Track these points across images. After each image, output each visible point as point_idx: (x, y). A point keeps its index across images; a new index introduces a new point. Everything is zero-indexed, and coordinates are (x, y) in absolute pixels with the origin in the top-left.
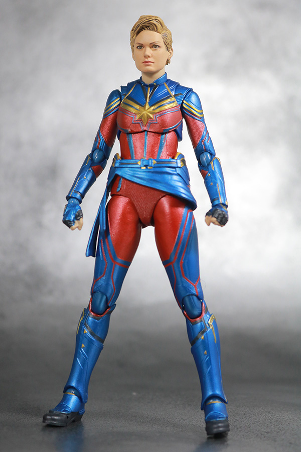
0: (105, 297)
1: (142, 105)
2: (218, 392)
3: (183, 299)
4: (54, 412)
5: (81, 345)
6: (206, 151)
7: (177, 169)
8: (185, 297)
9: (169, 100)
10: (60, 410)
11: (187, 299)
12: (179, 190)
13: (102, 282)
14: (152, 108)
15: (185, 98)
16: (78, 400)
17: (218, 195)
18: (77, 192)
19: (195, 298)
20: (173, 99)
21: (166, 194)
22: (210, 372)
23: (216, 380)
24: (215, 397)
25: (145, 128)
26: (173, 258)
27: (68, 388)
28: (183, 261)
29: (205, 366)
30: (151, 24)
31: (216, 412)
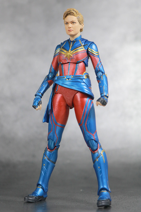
0: (53, 142)
1: (68, 51)
2: (105, 187)
3: (88, 141)
4: (30, 196)
5: (43, 164)
6: (100, 71)
7: (83, 80)
8: (89, 141)
9: (80, 48)
10: (33, 195)
11: (90, 141)
12: (84, 90)
13: (51, 134)
14: (72, 52)
15: (89, 46)
16: (42, 190)
17: (103, 92)
18: (39, 93)
19: (94, 141)
20: (82, 47)
21: (78, 92)
22: (102, 177)
23: (105, 181)
24: (104, 189)
25: (69, 61)
26: (82, 122)
27: (38, 185)
28: (86, 123)
29: (99, 174)
30: (71, 12)
31: (103, 196)
